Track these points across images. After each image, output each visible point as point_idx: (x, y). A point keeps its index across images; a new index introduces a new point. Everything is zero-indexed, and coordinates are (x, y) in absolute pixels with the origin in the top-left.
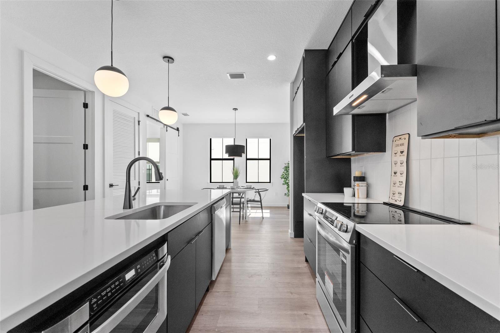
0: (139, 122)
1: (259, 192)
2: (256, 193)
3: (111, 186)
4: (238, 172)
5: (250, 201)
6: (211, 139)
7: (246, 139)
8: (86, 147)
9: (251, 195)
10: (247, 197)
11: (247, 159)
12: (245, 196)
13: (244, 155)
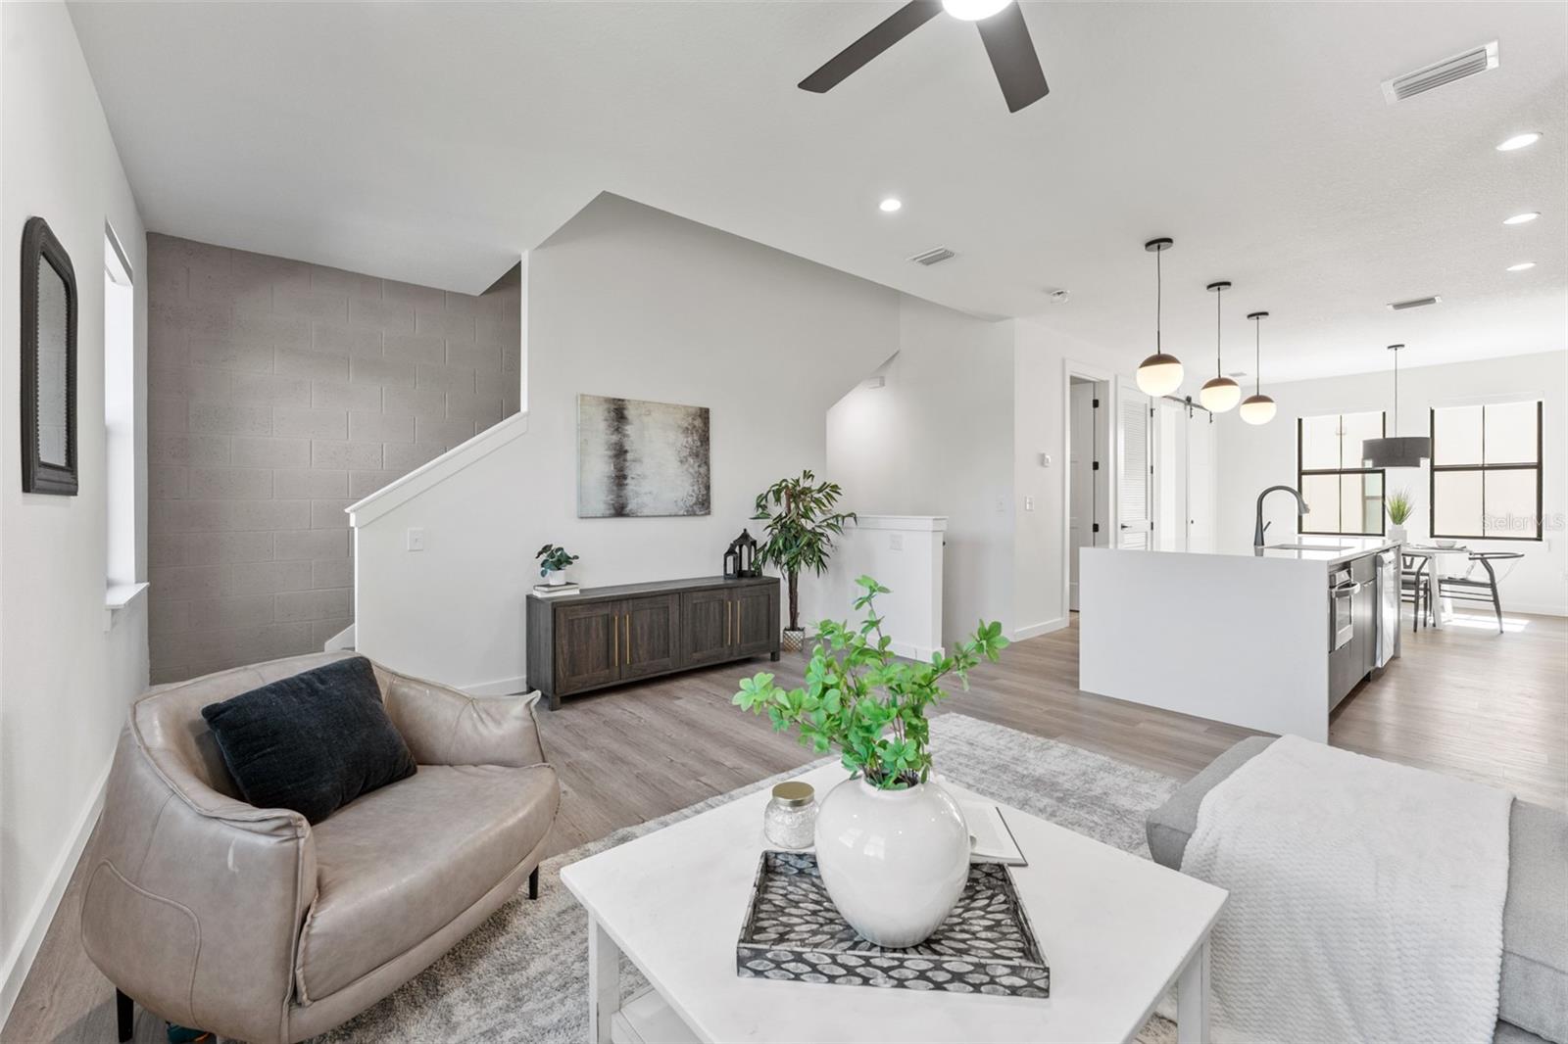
0: (1152, 410)
1: (1484, 561)
2: (1472, 561)
3: (1123, 527)
4: (1407, 506)
5: (1451, 581)
6: (1300, 421)
7: (1432, 412)
8: (1096, 466)
9: (1453, 565)
10: (1438, 573)
11: (1433, 469)
12: (1432, 567)
13: (1425, 463)
